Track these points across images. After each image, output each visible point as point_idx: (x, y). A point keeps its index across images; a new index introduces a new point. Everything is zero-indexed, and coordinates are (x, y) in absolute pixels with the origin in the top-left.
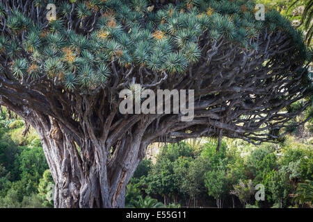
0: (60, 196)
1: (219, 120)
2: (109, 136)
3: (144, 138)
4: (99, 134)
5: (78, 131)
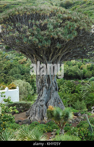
0: (38, 78)
1: (82, 54)
2: (51, 60)
3: (61, 60)
4: (48, 60)
5: (42, 59)
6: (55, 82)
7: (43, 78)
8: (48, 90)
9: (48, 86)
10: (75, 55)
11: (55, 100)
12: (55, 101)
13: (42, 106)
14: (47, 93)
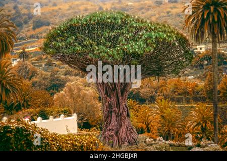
6: (126, 107)
7: (111, 102)
8: (117, 116)
9: (117, 111)
10: (149, 72)
11: (127, 128)
12: (127, 130)
13: (112, 136)
14: (116, 120)
